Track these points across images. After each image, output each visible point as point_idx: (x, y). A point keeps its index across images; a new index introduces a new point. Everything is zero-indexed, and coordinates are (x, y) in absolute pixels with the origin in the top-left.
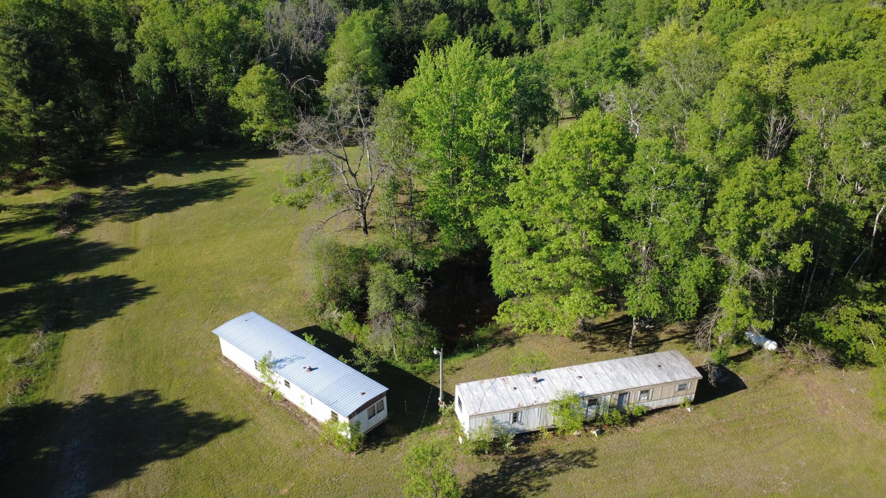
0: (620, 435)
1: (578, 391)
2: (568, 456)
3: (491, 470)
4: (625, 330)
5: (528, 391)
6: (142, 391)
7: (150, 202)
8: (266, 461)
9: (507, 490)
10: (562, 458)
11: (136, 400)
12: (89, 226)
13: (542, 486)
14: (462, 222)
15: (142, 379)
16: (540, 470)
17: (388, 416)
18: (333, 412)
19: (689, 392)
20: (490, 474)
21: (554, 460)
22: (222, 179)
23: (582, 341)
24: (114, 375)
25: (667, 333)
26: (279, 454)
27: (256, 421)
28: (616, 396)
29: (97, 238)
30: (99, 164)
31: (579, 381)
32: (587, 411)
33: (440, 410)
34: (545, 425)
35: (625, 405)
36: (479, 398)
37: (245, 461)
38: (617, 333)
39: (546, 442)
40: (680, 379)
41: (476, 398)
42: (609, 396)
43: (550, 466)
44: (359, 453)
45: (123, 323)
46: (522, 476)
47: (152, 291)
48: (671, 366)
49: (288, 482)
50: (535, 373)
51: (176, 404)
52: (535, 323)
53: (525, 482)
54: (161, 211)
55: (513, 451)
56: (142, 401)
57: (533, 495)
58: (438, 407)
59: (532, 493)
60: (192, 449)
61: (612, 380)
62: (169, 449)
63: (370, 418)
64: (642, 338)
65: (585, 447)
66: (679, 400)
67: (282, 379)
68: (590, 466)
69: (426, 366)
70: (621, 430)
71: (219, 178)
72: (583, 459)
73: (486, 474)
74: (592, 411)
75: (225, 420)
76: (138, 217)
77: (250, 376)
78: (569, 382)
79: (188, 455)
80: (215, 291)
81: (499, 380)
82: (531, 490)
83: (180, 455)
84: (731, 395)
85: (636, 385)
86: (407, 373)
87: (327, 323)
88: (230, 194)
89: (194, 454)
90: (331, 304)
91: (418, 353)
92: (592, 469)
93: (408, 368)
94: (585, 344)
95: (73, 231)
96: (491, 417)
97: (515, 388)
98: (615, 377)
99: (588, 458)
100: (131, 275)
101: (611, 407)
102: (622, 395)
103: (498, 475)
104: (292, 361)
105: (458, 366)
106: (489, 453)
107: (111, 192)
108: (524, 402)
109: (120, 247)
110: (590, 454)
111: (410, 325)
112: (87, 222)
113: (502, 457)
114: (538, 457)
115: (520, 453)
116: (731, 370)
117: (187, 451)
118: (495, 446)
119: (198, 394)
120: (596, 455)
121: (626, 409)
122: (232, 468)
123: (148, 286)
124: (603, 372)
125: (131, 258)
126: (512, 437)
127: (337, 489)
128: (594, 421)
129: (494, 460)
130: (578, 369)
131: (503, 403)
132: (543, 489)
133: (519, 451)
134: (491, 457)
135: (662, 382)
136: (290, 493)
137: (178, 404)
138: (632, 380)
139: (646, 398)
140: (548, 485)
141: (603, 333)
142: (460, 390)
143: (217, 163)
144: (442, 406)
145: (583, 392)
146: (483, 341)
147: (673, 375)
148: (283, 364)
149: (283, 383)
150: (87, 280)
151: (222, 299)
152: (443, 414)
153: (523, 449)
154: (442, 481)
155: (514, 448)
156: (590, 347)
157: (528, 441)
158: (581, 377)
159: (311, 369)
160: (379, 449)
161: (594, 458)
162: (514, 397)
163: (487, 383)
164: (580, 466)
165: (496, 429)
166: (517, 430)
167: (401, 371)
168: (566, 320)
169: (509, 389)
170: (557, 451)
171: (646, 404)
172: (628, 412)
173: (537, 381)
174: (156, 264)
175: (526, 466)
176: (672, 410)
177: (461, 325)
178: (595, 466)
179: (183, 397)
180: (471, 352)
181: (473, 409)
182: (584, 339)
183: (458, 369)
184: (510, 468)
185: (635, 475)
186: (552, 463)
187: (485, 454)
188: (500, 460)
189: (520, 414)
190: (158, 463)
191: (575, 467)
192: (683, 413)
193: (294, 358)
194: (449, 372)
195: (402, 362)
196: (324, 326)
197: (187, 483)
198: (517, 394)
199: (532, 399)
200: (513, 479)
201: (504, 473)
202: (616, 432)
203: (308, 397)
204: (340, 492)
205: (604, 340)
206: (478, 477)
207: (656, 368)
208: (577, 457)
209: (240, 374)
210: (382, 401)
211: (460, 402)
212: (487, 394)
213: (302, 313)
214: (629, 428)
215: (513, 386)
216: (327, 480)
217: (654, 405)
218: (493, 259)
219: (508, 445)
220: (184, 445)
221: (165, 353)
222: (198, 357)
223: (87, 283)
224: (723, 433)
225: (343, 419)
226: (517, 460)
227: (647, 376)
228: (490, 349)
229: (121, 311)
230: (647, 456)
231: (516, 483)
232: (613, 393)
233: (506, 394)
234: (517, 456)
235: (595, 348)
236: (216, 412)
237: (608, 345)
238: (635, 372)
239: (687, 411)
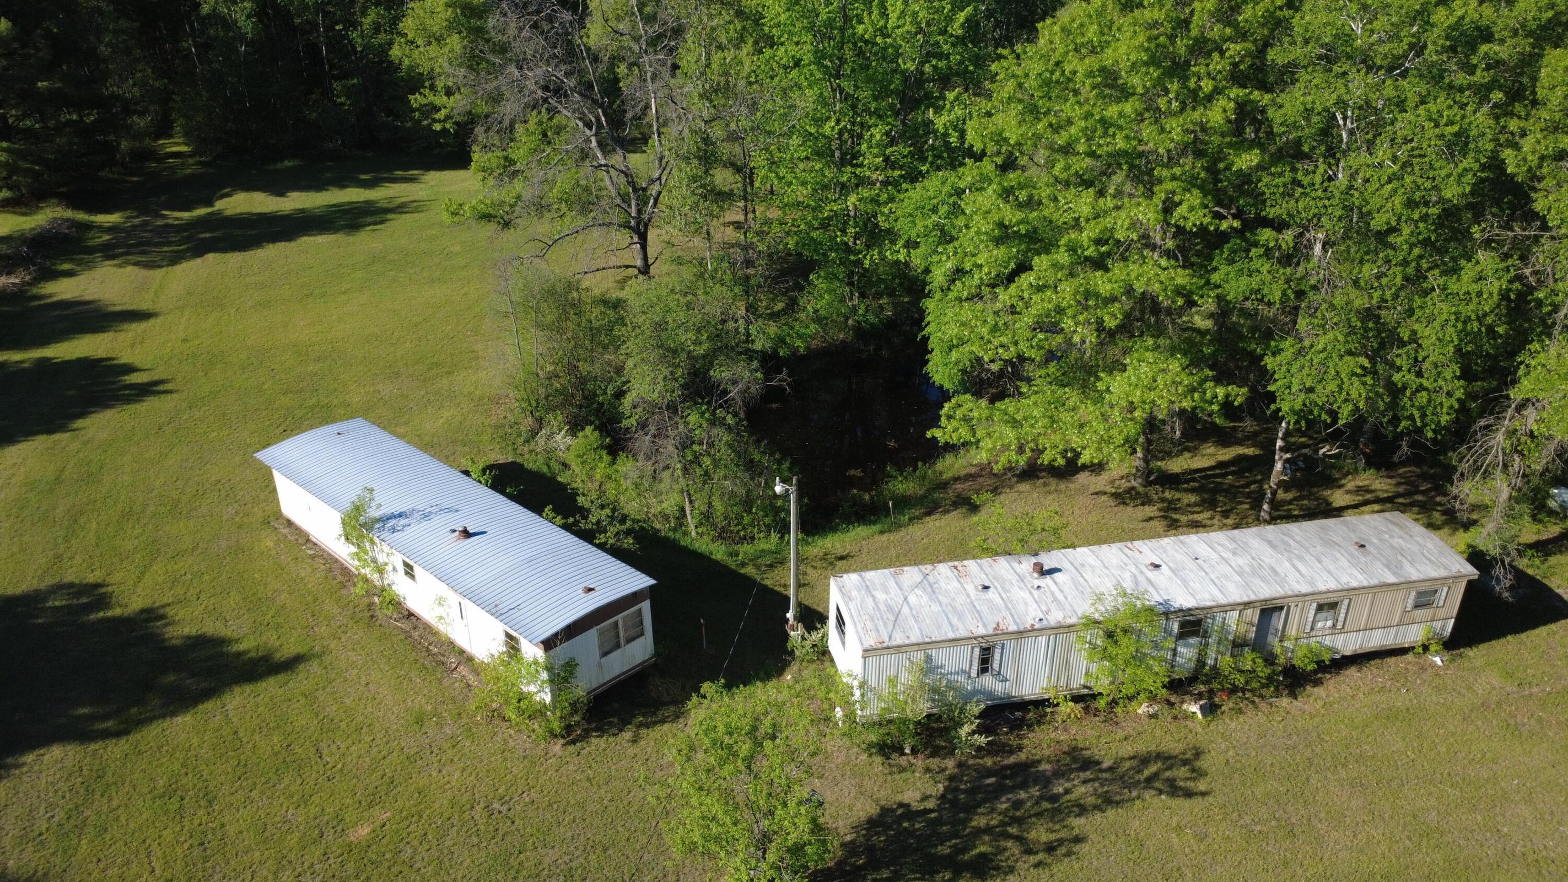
0: (1261, 718)
1: (1155, 598)
2: (1127, 765)
3: (918, 795)
4: (1248, 485)
5: (1020, 595)
6: (71, 585)
7: (208, 235)
8: (331, 754)
9: (964, 850)
10: (1110, 769)
11: (50, 604)
12: (70, 274)
13: (1061, 842)
14: (860, 252)
15: (78, 559)
16: (1054, 798)
17: (657, 654)
18: (508, 636)
19: (1441, 613)
20: (916, 806)
21: (1088, 774)
22: (366, 202)
23: (1143, 504)
24: (15, 549)
25: (1348, 492)
26: (368, 739)
27: (327, 659)
28: (1253, 615)
29: (77, 294)
30: (128, 178)
31: (1152, 574)
32: (1175, 651)
33: (789, 645)
34: (1062, 682)
35: (1274, 641)
36: (890, 609)
37: (276, 754)
38: (1226, 491)
39: (1066, 730)
40: (1421, 577)
41: (882, 607)
42: (1236, 614)
43: (1081, 791)
44: (573, 742)
45: (75, 445)
46: (1004, 813)
47: (160, 388)
48: (1393, 547)
49: (376, 811)
50: (1036, 554)
51: (144, 616)
52: (1035, 441)
53: (1013, 830)
54: (224, 250)
55: (980, 748)
56: (64, 606)
57: (1037, 865)
58: (786, 637)
59: (1033, 859)
60: (150, 720)
61: (1240, 573)
62: (93, 718)
63: (605, 654)
64: (1290, 502)
65: (1172, 745)
66: (1414, 634)
67: (397, 560)
68: (1189, 794)
69: (763, 551)
70: (1263, 706)
71: (361, 199)
72: (1168, 774)
73: (906, 806)
74: (1187, 653)
75: (253, 654)
76: (175, 260)
77: (337, 561)
78: (1127, 575)
79: (138, 736)
80: (300, 391)
81: (943, 569)
82: (1029, 852)
83: (118, 734)
84: (1543, 631)
85: (1305, 589)
86: (716, 563)
87: (541, 459)
88: (375, 223)
89: (151, 734)
90: (556, 420)
91: (746, 520)
92: (1197, 801)
93: (719, 552)
94: (1150, 511)
95: (28, 278)
96: (920, 656)
97: (986, 588)
98: (1247, 569)
99: (1183, 772)
100: (125, 358)
101: (1238, 645)
102: (1269, 610)
103: (939, 809)
104: (426, 516)
105: (841, 551)
106: (914, 751)
107: (137, 221)
108: (1009, 618)
109: (118, 308)
110: (1185, 762)
111: (723, 437)
112: (66, 267)
113: (950, 763)
114: (1045, 767)
115: (996, 753)
116: (1530, 572)
117: (140, 723)
118: (930, 736)
119: (203, 596)
120: (1203, 764)
121: (1278, 650)
122: (240, 771)
123: (156, 378)
124: (1214, 556)
125: (136, 328)
126: (977, 711)
127: (501, 832)
128: (1193, 679)
129: (928, 770)
130: (1148, 550)
131: (955, 621)
132: (1063, 850)
133: (991, 749)
134: (919, 762)
135: (1374, 582)
136: (376, 837)
137: (151, 615)
138: (1292, 576)
139: (1329, 623)
140: (1078, 840)
141: (1193, 490)
142: (841, 589)
143: (363, 177)
144: (796, 633)
145: (1167, 602)
146: (903, 503)
147: (1400, 566)
148: (403, 521)
149: (401, 568)
150: (26, 365)
151: (313, 407)
152: (797, 653)
153: (1004, 745)
154: (779, 812)
155: (981, 740)
156: (1165, 517)
157: (1017, 726)
158: (1157, 566)
159: (466, 534)
160: (627, 735)
161: (1199, 774)
162: (983, 608)
163: (911, 574)
164: (1161, 792)
165: (935, 690)
166: (989, 695)
167: (703, 559)
168: (1114, 432)
169: (970, 588)
170: (1095, 753)
171: (1328, 641)
172: (1282, 660)
173: (1043, 572)
174: (185, 340)
175: (1013, 789)
176: (1391, 661)
177: (852, 472)
178: (1204, 794)
179: (165, 600)
180: (874, 523)
181: (873, 634)
182: (1147, 501)
183: (842, 558)
184: (972, 792)
185: (1315, 821)
186: (1085, 782)
187: (903, 754)
188: (944, 770)
189: (998, 652)
190: (56, 752)
191: (1148, 795)
192: (1423, 669)
193: (434, 509)
194: (818, 564)
195: (706, 538)
196: (533, 463)
197: (115, 803)
198: (990, 601)
199: (1030, 614)
200: (980, 821)
201: (954, 803)
202: (1250, 712)
203: (453, 598)
204: (508, 839)
205: (1196, 505)
206: (885, 811)
207: (1354, 549)
208: (1152, 769)
209: (313, 557)
210: (640, 611)
211: (840, 622)
212: (912, 599)
213: (486, 438)
214: (1285, 702)
215: (978, 583)
216: (479, 808)
217: (1348, 644)
218: (930, 305)
219: (966, 729)
220: (134, 710)
221: (151, 509)
222: (225, 518)
223: (24, 370)
224: (1540, 720)
225: (532, 651)
226: (989, 773)
227: (1332, 568)
228: (919, 518)
229: (79, 423)
230: (1343, 774)
231: (988, 830)
232: (1247, 605)
233: (961, 599)
234: (989, 762)
235: (1177, 521)
236: (235, 636)
237: (1207, 514)
238: (1301, 558)
239: (1433, 665)
